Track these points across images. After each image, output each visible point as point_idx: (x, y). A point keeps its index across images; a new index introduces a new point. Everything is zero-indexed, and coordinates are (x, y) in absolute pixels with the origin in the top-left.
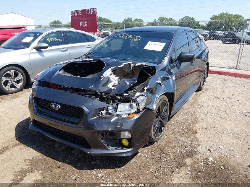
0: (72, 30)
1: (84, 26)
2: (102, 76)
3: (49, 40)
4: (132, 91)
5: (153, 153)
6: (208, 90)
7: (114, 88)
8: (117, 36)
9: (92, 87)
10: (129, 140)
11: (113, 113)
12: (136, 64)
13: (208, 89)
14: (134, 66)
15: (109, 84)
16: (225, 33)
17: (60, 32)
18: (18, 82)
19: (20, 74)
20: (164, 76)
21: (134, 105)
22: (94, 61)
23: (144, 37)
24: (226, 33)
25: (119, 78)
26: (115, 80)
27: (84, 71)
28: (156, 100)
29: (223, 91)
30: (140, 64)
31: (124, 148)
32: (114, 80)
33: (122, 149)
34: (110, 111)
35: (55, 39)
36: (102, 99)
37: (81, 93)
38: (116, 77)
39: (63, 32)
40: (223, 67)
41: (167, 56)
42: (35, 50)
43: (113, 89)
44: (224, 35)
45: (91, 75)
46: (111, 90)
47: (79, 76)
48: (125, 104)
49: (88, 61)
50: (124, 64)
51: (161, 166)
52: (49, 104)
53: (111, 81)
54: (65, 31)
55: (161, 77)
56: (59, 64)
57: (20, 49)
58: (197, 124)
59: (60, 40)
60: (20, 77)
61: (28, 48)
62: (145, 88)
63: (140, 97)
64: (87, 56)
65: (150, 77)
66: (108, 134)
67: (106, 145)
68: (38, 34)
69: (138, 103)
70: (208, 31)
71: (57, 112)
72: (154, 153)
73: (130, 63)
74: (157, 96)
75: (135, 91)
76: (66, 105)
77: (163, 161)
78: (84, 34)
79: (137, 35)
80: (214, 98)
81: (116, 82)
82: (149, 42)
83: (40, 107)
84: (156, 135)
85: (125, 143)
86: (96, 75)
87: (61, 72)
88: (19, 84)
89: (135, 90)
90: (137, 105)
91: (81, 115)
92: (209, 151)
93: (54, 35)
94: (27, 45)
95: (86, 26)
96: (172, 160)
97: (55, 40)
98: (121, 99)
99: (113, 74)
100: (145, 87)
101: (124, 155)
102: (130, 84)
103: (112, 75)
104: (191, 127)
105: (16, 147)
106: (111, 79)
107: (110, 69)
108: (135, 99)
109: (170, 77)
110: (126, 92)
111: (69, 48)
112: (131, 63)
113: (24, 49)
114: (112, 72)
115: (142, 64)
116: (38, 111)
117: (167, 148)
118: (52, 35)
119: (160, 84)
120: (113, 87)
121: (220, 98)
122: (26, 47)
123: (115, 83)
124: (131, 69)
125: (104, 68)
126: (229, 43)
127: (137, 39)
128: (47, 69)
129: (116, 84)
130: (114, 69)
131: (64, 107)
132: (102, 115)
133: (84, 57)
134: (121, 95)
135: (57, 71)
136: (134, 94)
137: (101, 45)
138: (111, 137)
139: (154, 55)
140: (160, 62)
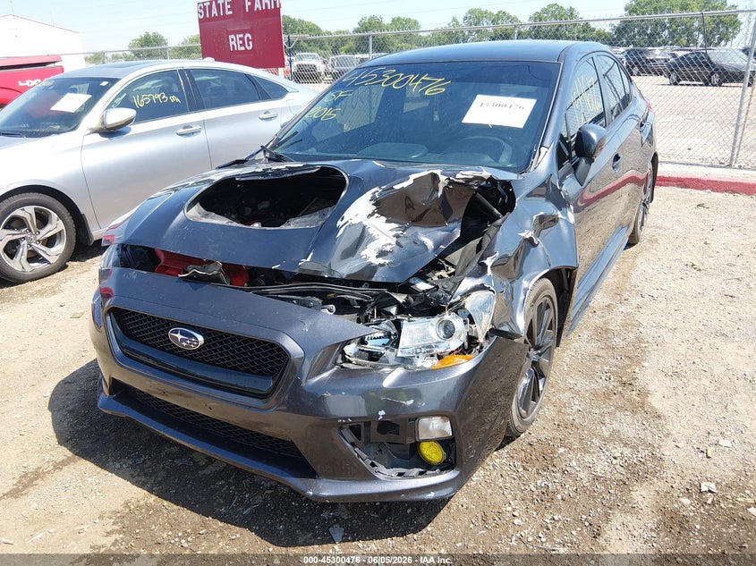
0: (210, 63)
1: (243, 48)
2: (340, 223)
3: (140, 102)
4: (443, 273)
5: (522, 469)
6: (657, 240)
7: (381, 261)
8: (363, 80)
9: (308, 260)
10: (446, 443)
11: (387, 353)
12: (458, 176)
13: (657, 237)
14: (451, 182)
15: (365, 248)
16: (675, 52)
17: (171, 74)
18: (50, 242)
19: (55, 216)
20: (542, 213)
21: (458, 323)
22: (307, 172)
23: (457, 80)
24: (680, 54)
25: (396, 226)
26: (384, 233)
27: (266, 204)
28: (522, 298)
29: (706, 243)
30: (469, 174)
31: (428, 472)
32: (381, 235)
33: (421, 473)
34: (371, 345)
35: (159, 96)
36: (343, 307)
37: (271, 290)
38: (387, 221)
39: (182, 71)
40: (689, 161)
41: (547, 143)
42: (98, 135)
43: (381, 265)
44: (672, 60)
45: (298, 220)
46: (372, 269)
47: (257, 225)
48: (425, 319)
49: (286, 172)
50: (413, 177)
51: (556, 518)
52: (163, 332)
53: (372, 239)
54: (188, 70)
55: (535, 217)
56: (183, 186)
57: (49, 134)
58: (645, 360)
59: (174, 99)
60: (56, 225)
61: (75, 129)
62: (489, 262)
63: (474, 295)
64: (271, 153)
65: (499, 221)
66: (374, 427)
67: (367, 464)
68: (104, 83)
69: (470, 316)
70: (622, 49)
71: (191, 358)
72: (525, 469)
73: (435, 172)
74: (525, 284)
75: (453, 273)
76: (222, 335)
77: (559, 497)
78: (248, 77)
79: (434, 73)
80: (682, 266)
81: (389, 241)
82: (480, 98)
83: (131, 338)
84: (523, 412)
85: (433, 453)
86: (317, 217)
87: (195, 213)
88: (53, 249)
89: (453, 270)
90: (465, 322)
91: (278, 367)
92: (700, 455)
93: (153, 85)
94: (70, 121)
95: (248, 48)
96: (588, 492)
97: (157, 100)
98: (407, 302)
99: (376, 215)
100: (489, 259)
101: (431, 495)
102: (437, 247)
103: (373, 218)
104: (629, 370)
105: (65, 469)
106: (370, 231)
107: (368, 195)
108: (458, 301)
109: (560, 216)
110: (422, 276)
111: (204, 123)
112: (438, 172)
113: (61, 135)
114: (374, 207)
115: (477, 174)
116: (126, 354)
117: (562, 450)
118: (148, 85)
119: (530, 241)
120: (377, 257)
121: (701, 267)
122: (65, 128)
123: (386, 245)
124: (440, 194)
125: (343, 194)
126: (691, 83)
127: (436, 88)
128: (145, 203)
129: (388, 248)
130: (381, 194)
131: (215, 339)
132: (345, 360)
133: (261, 156)
134: (406, 288)
135: (180, 209)
136: (453, 287)
137: (314, 113)
138: (384, 438)
139: (498, 139)
140: (524, 166)
